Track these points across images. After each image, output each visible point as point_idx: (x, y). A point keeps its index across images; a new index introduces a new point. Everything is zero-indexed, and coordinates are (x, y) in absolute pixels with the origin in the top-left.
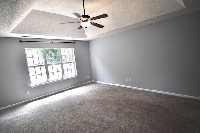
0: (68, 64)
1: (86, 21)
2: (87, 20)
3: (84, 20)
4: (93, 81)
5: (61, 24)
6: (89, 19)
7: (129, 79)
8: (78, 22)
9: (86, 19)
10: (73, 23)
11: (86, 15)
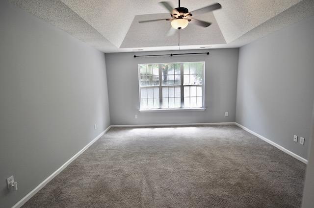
0: (192, 88)
1: (181, 17)
2: (183, 16)
3: (177, 16)
4: (236, 123)
5: (140, 22)
6: (185, 15)
7: (301, 138)
8: (167, 20)
9: (182, 14)
10: (154, 22)
11: (181, 7)
